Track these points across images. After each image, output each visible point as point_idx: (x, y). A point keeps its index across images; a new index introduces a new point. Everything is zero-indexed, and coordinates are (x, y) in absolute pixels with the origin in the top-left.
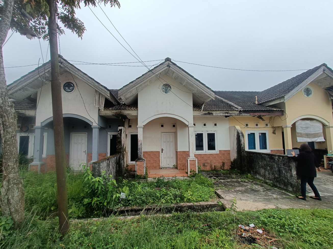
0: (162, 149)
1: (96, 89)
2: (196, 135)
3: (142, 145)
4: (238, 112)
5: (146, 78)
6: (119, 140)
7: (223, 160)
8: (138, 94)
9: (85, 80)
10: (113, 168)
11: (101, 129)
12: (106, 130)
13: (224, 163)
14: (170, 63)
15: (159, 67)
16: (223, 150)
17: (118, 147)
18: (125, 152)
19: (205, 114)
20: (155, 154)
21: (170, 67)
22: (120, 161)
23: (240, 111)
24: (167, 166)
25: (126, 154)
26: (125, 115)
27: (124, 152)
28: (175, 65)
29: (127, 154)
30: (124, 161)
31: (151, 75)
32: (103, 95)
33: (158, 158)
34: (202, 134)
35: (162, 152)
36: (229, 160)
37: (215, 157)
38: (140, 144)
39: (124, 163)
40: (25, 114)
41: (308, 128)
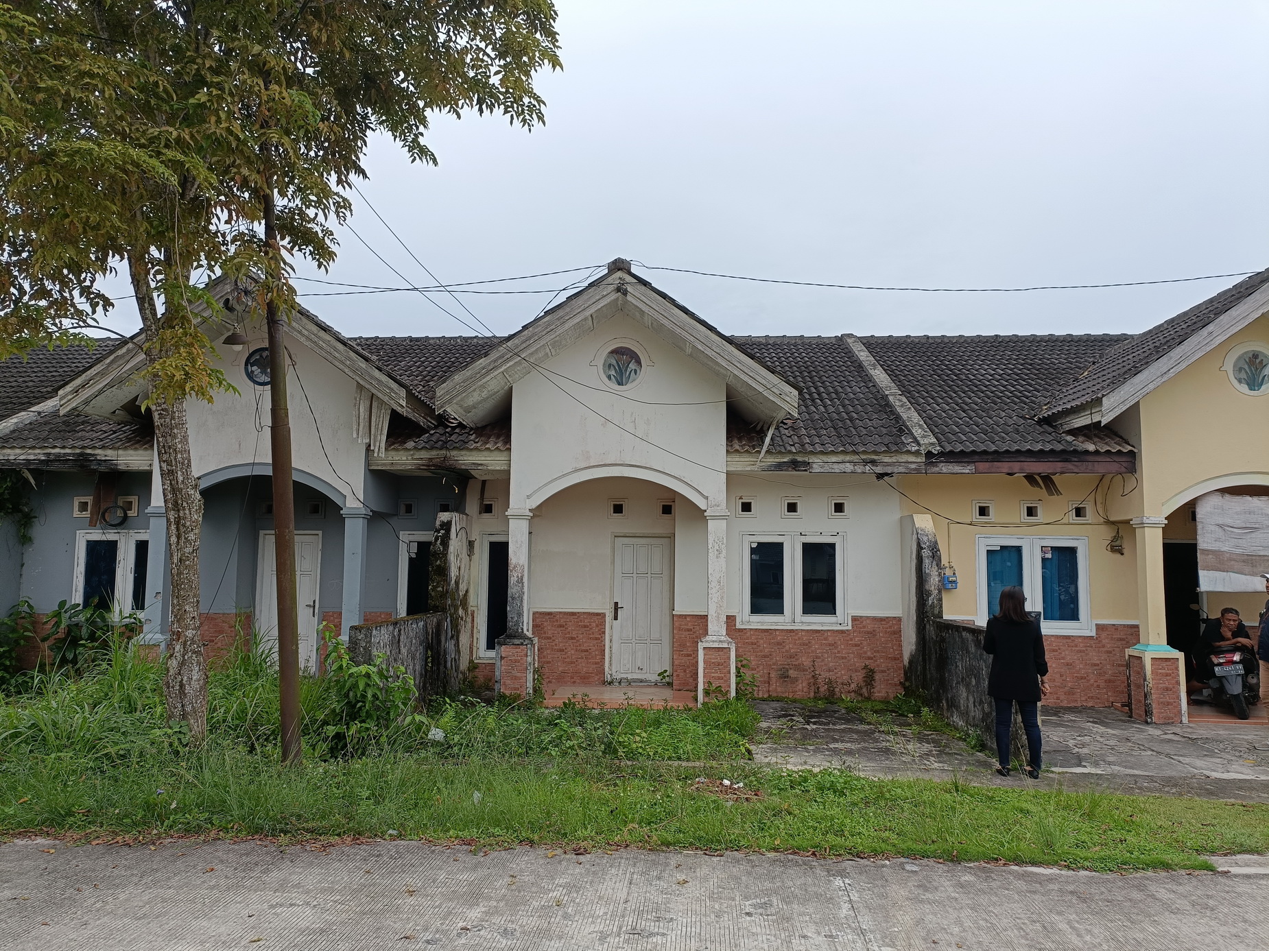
0: (616, 604)
1: (359, 380)
2: (753, 551)
3: (523, 586)
4: (919, 460)
5: (536, 338)
6: (438, 562)
7: (870, 658)
8: (511, 389)
9: (321, 348)
10: (413, 658)
11: (374, 519)
12: (394, 521)
13: (872, 671)
14: (629, 279)
15: (584, 296)
16: (868, 617)
17: (434, 588)
18: (466, 610)
19: (779, 467)
20: (586, 622)
21: (625, 293)
22: (439, 642)
23: (929, 454)
24: (635, 676)
25: (469, 620)
26: (463, 467)
27: (461, 612)
28: (645, 285)
29: (473, 620)
30: (457, 645)
31: (553, 327)
32: (382, 402)
33: (596, 639)
34: (781, 545)
35: (616, 618)
36: (895, 659)
37: (834, 645)
38: (518, 582)
39: (458, 651)
40: (117, 465)
41: (1254, 529)
